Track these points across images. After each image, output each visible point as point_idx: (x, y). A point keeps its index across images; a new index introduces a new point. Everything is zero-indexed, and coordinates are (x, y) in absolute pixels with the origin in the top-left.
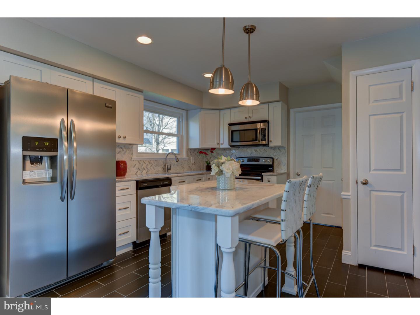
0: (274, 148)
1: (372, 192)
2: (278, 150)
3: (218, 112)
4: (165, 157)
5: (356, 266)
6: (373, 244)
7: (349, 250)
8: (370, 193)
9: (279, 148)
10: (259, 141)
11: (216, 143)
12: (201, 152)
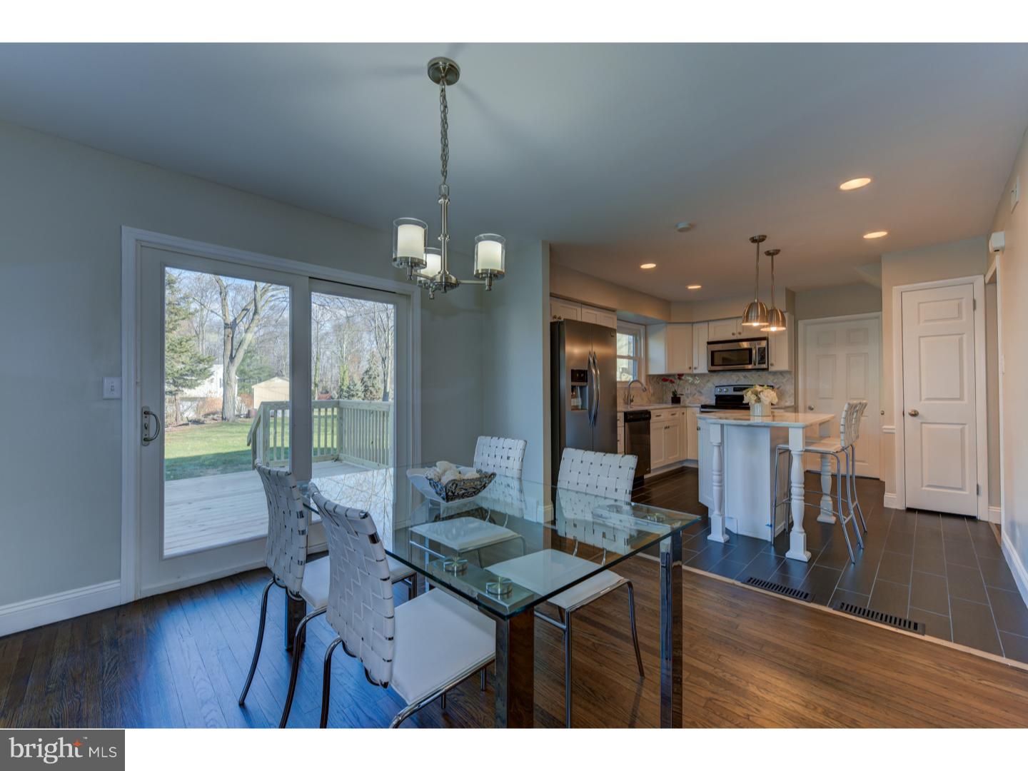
0: (775, 373)
1: (924, 425)
2: (780, 376)
3: (690, 326)
4: (627, 386)
5: (903, 510)
6: (926, 483)
7: (893, 491)
8: (921, 426)
9: (782, 373)
10: (755, 364)
11: (687, 367)
12: (665, 380)
